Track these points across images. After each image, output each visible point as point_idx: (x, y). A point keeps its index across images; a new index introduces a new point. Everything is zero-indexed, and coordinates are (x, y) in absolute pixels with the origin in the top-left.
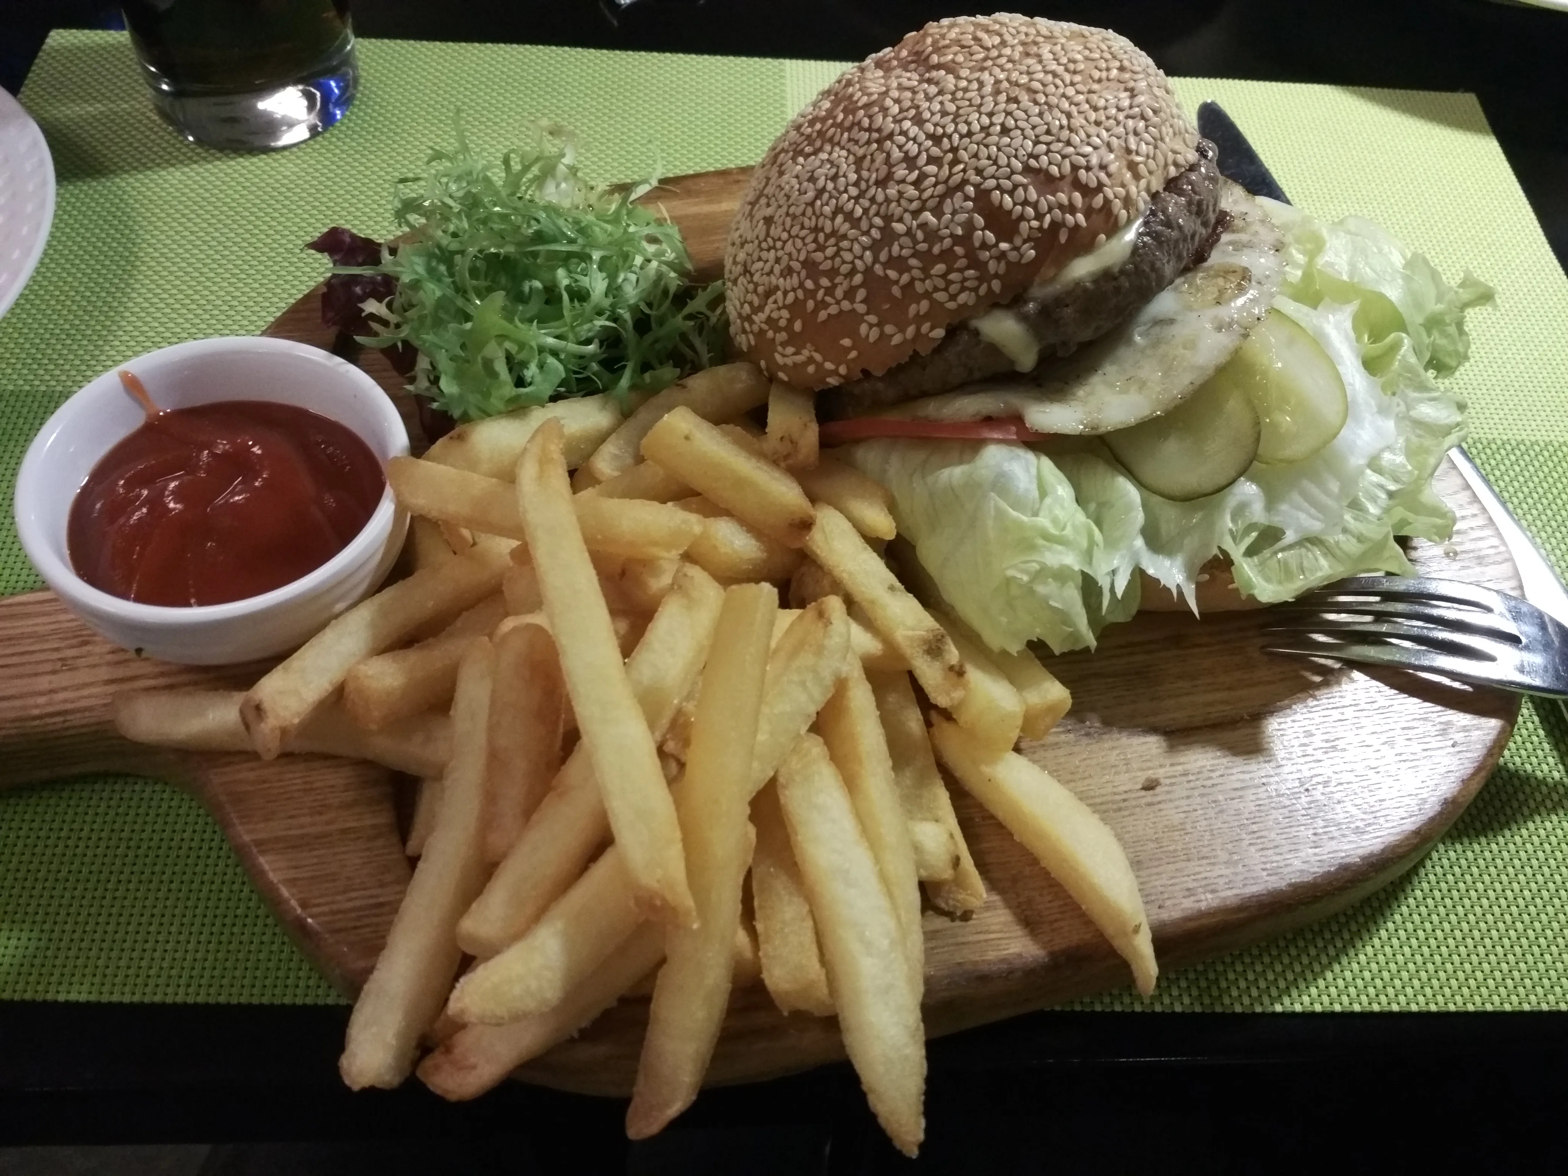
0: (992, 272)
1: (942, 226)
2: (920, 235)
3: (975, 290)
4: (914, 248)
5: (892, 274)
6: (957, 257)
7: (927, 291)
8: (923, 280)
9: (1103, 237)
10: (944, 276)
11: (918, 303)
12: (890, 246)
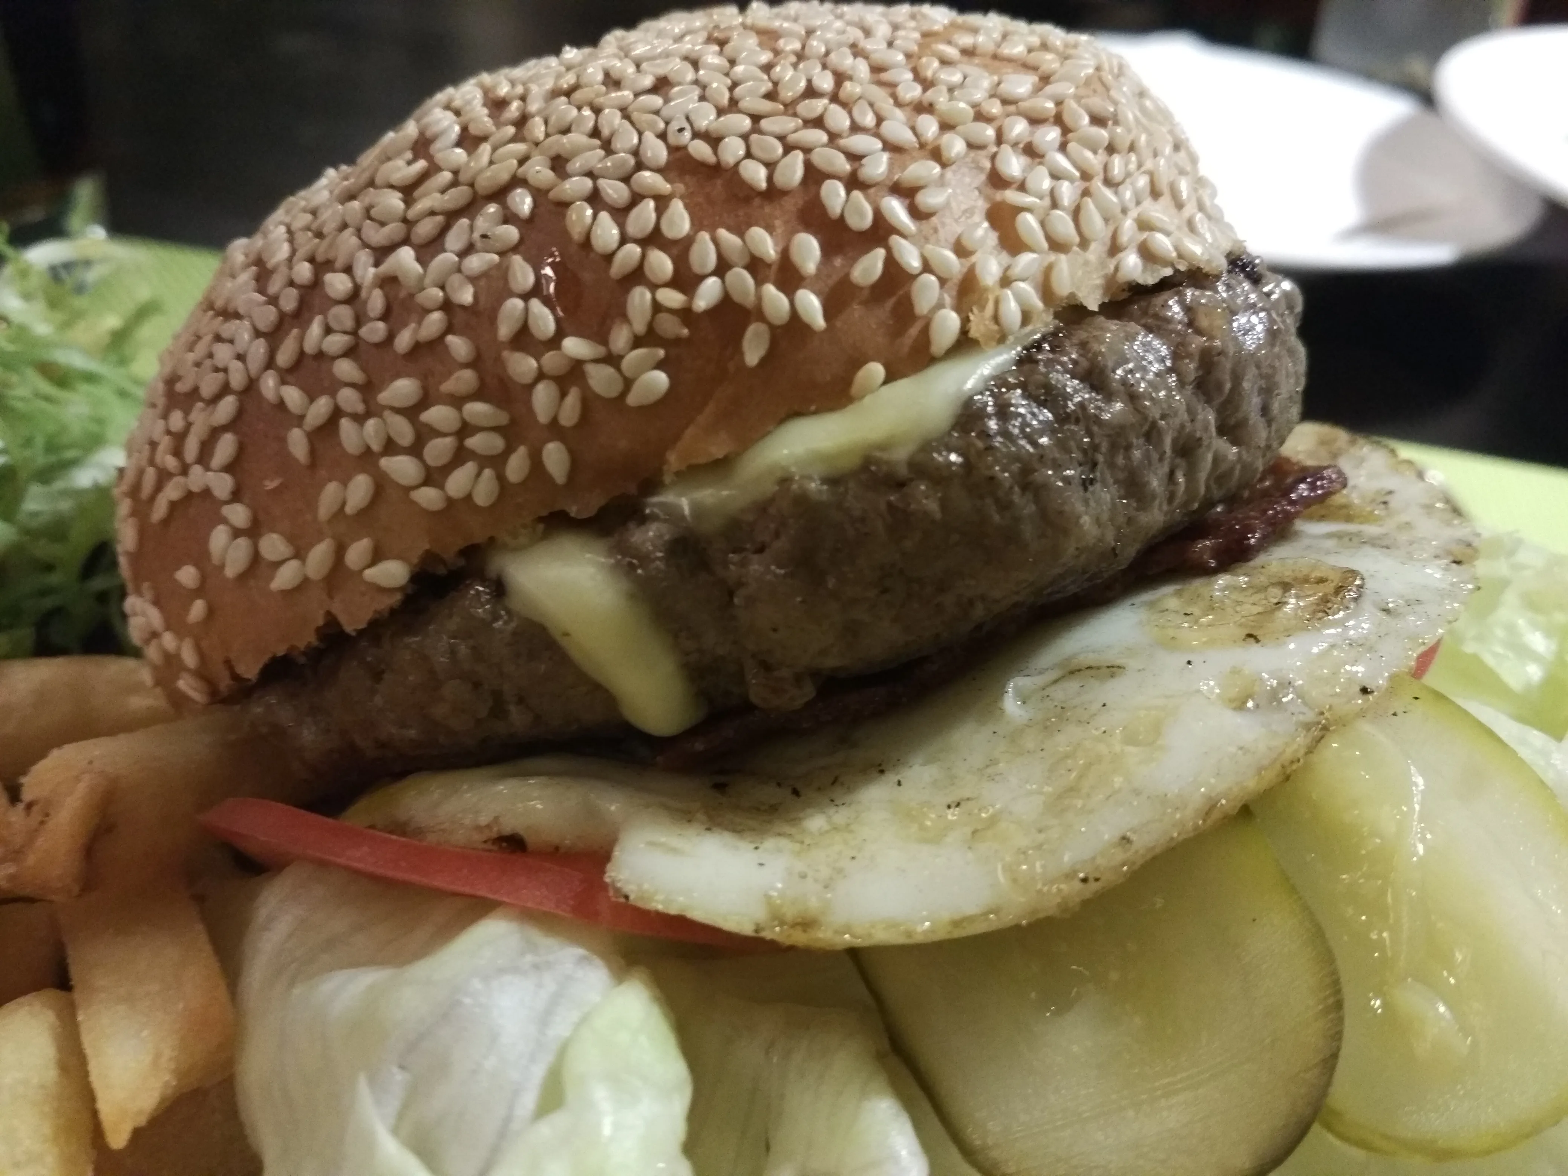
0: (543, 414)
1: (428, 281)
2: (376, 301)
3: (497, 462)
4: (354, 333)
5: (293, 395)
6: (453, 365)
7: (368, 450)
8: (359, 419)
9: (876, 370)
10: (411, 412)
11: (345, 482)
12: (305, 326)
